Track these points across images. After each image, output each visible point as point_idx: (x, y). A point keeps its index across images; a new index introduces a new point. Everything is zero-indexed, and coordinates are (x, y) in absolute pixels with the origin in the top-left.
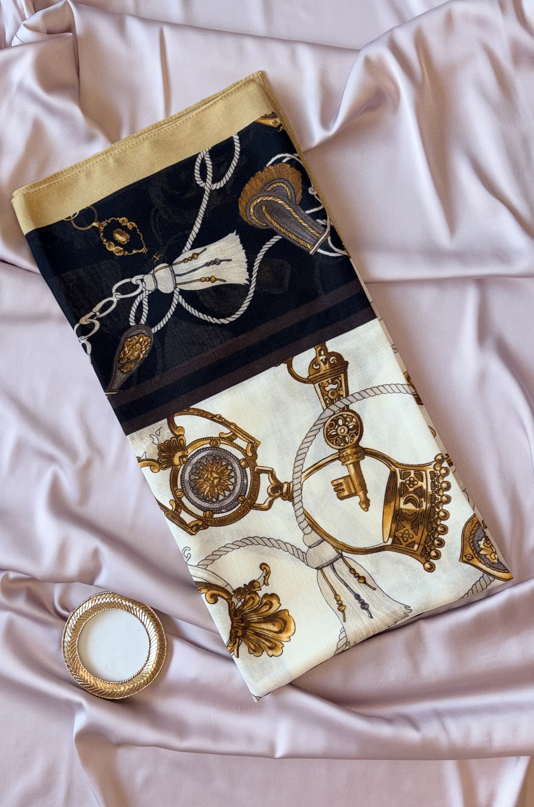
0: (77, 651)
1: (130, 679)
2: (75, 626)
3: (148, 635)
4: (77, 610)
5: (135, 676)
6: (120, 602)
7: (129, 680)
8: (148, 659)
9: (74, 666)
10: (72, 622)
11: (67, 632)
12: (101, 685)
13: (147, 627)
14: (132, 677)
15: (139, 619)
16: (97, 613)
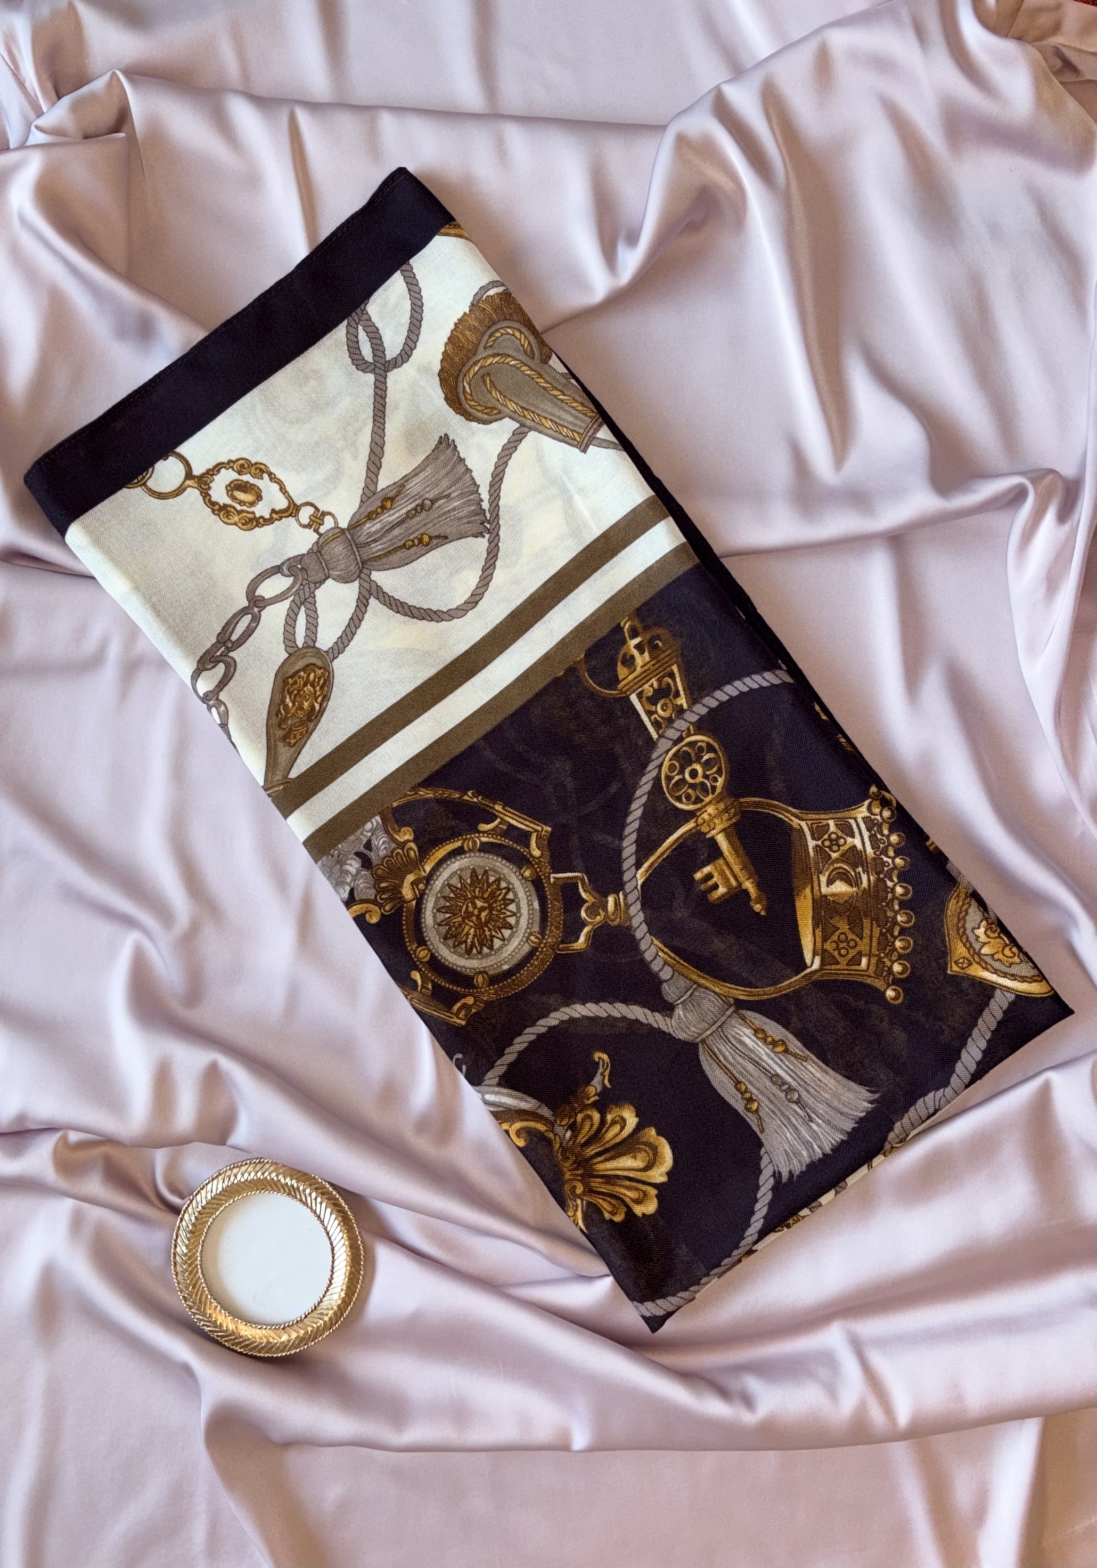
0: (200, 1271)
1: (299, 1319)
2: (194, 1225)
3: (330, 1238)
4: (196, 1195)
5: (309, 1314)
6: (275, 1179)
7: (297, 1322)
8: (330, 1281)
9: (196, 1299)
10: (189, 1218)
11: (179, 1237)
12: (246, 1331)
13: (326, 1224)
14: (303, 1316)
15: (311, 1208)
16: (234, 1201)
